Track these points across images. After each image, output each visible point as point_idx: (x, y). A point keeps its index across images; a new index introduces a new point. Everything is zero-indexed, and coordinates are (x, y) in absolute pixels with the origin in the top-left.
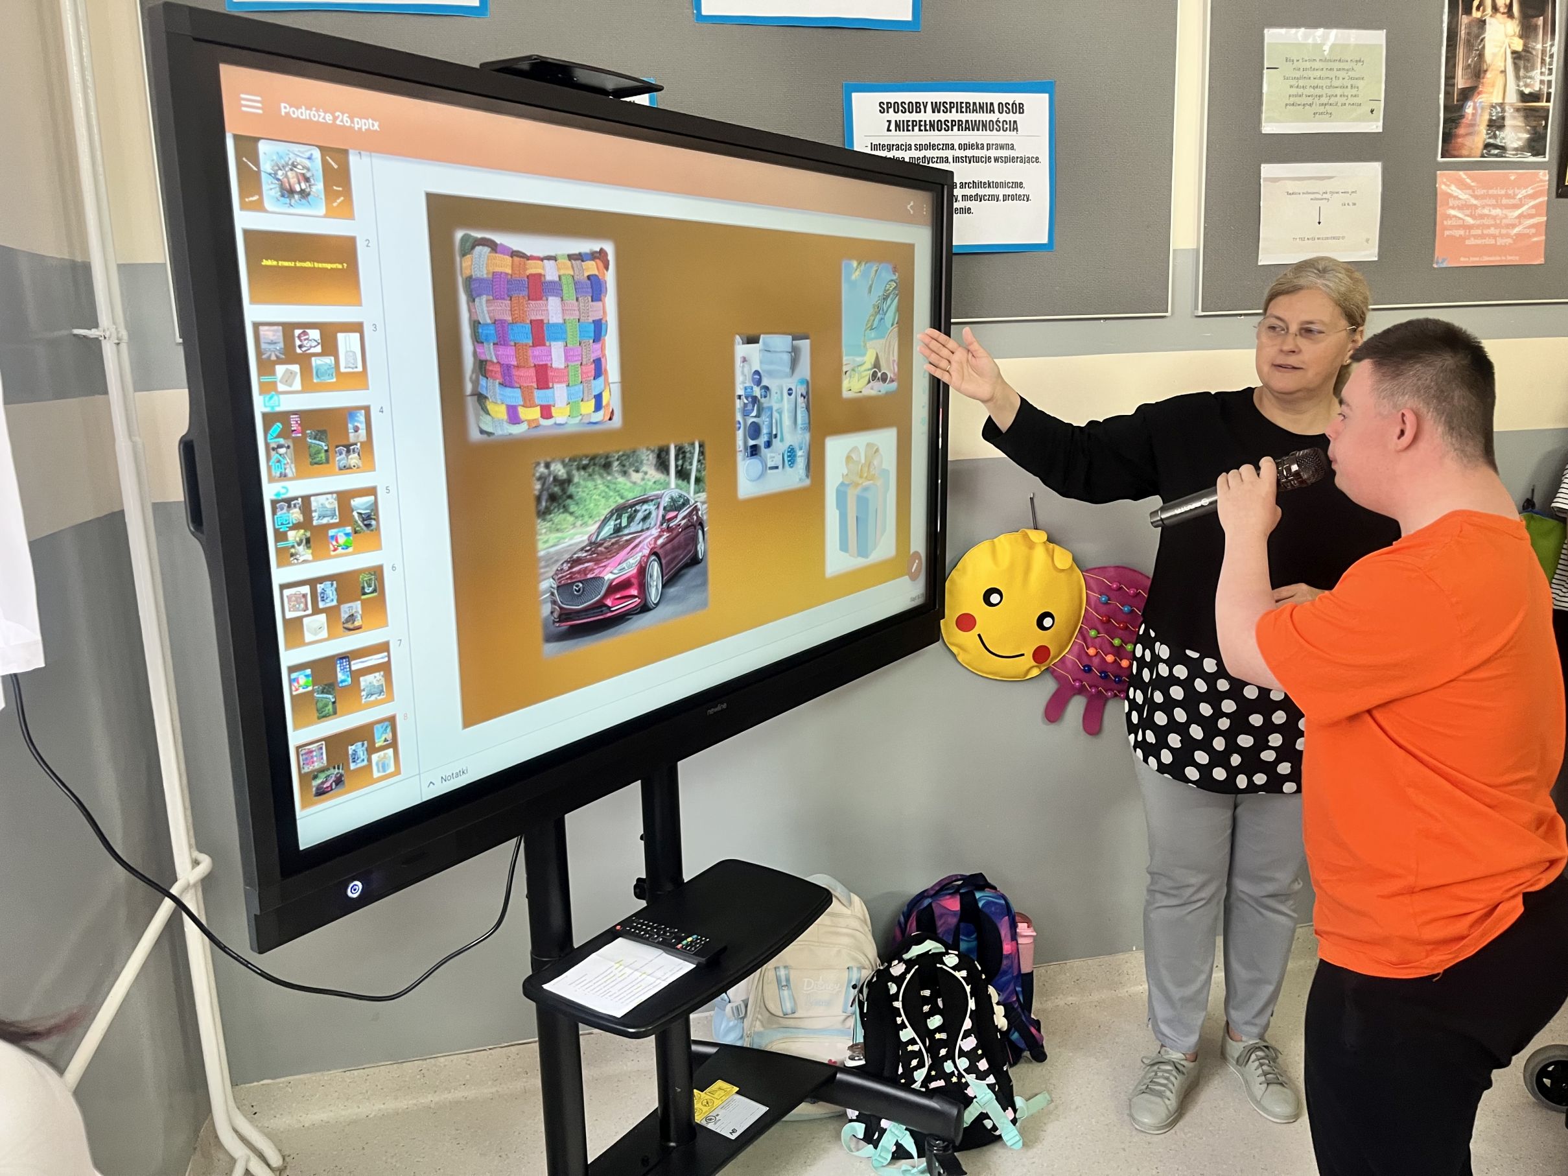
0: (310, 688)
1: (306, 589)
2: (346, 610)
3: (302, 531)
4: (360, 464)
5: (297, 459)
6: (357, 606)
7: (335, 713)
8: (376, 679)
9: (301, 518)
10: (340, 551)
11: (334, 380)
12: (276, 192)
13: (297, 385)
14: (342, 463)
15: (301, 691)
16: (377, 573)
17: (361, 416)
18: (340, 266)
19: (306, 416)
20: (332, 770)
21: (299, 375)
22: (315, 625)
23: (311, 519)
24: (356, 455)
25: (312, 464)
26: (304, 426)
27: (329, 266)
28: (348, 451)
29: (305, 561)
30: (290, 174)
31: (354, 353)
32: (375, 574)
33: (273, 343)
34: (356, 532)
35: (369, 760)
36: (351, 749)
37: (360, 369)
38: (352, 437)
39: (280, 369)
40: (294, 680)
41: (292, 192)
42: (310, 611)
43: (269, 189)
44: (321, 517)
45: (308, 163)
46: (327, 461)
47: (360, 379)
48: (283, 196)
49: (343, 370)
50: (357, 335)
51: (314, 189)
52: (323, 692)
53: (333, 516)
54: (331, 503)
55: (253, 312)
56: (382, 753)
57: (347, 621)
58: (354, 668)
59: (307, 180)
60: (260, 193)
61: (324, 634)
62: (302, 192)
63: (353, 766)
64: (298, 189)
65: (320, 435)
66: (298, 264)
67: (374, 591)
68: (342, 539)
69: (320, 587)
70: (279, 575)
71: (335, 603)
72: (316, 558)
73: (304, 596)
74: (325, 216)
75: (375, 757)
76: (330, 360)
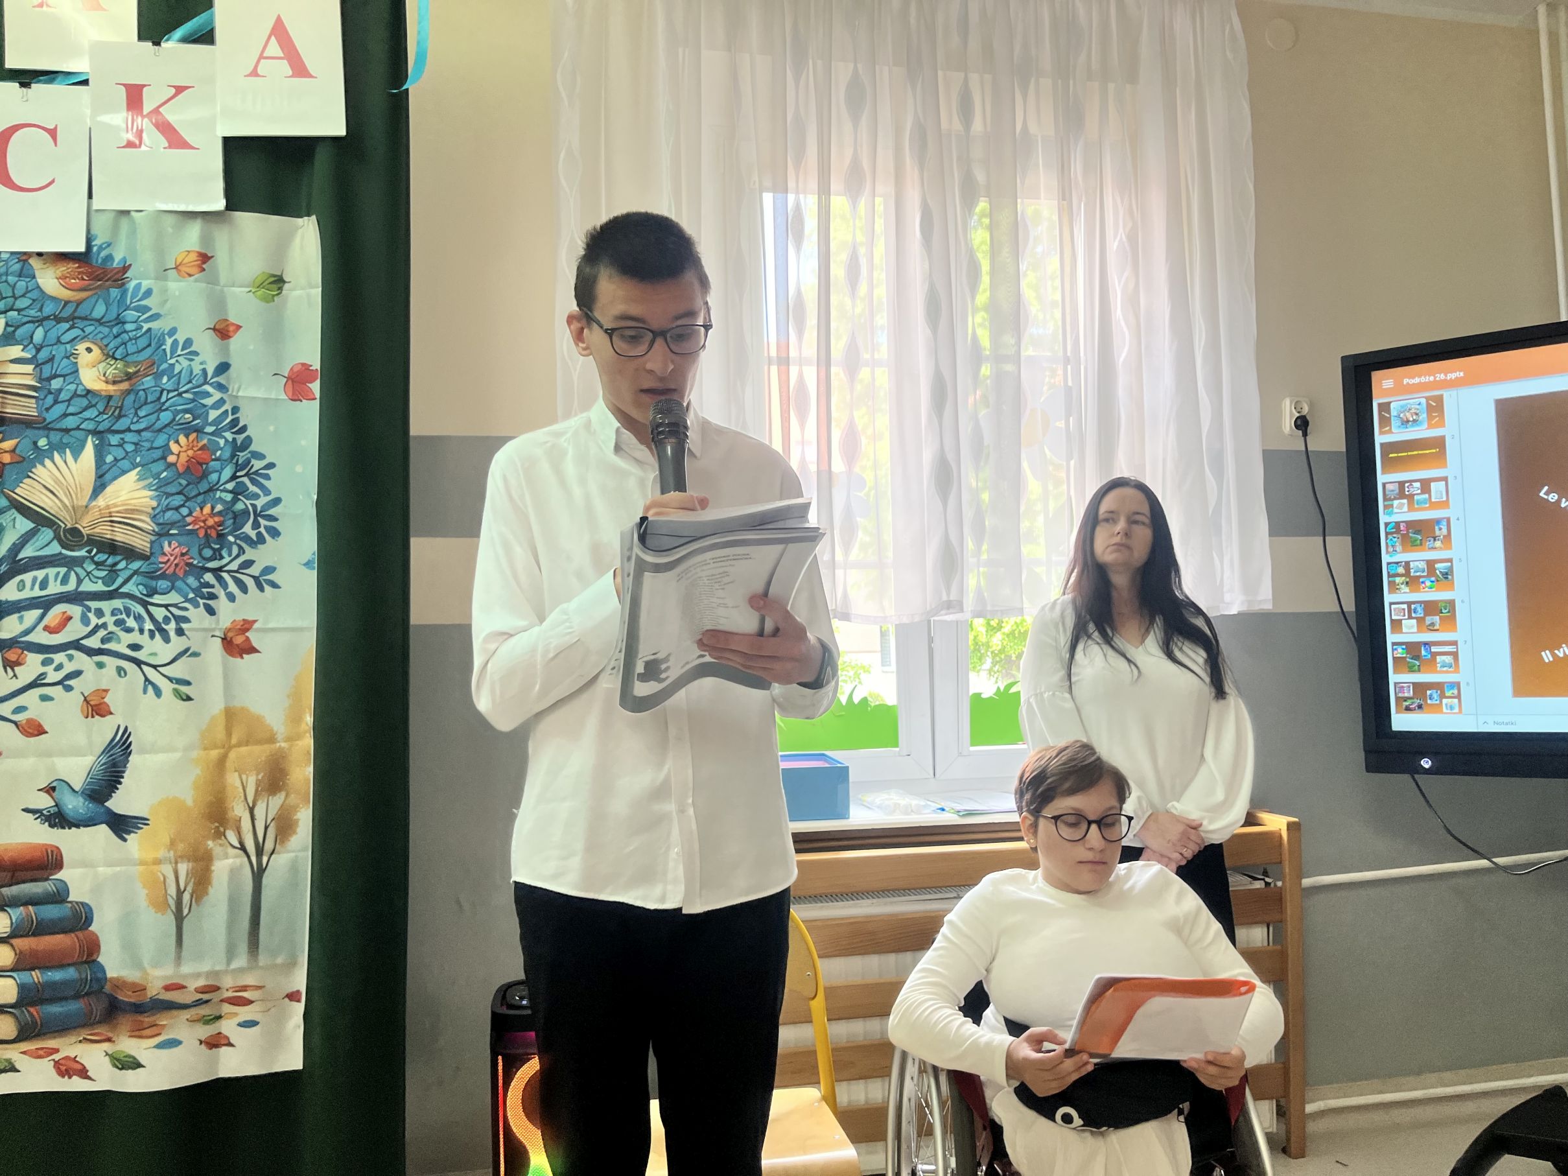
0: (1404, 655)
1: (1405, 606)
2: (1429, 620)
3: (1404, 578)
4: (1442, 546)
5: (1403, 544)
6: (1437, 619)
7: (1419, 671)
8: (1448, 659)
9: (1404, 572)
10: (1427, 589)
11: (1427, 505)
12: (1399, 423)
13: (1405, 509)
14: (1431, 546)
15: (1399, 655)
16: (1451, 604)
17: (1444, 523)
18: (1434, 451)
19: (1410, 524)
20: (1415, 700)
21: (1406, 506)
22: (1409, 625)
23: (1410, 572)
24: (1440, 542)
25: (1412, 546)
26: (1407, 529)
27: (1427, 452)
28: (1435, 540)
29: (1404, 593)
30: (1407, 414)
31: (1441, 492)
32: (1449, 603)
33: (1393, 491)
34: (1438, 581)
35: (1441, 702)
36: (1429, 692)
37: (1444, 499)
38: (1437, 533)
39: (1396, 503)
40: (1396, 649)
41: (1408, 421)
42: (1406, 617)
43: (1395, 423)
44: (1415, 572)
45: (1418, 407)
46: (1421, 544)
47: (1445, 504)
48: (1402, 424)
49: (1433, 500)
50: (1444, 482)
51: (1421, 418)
52: (1412, 659)
53: (1423, 571)
54: (1423, 565)
55: (1381, 478)
56: (1450, 700)
57: (1429, 625)
58: (1432, 650)
59: (1417, 414)
60: (1390, 426)
61: (1415, 629)
62: (1414, 421)
63: (1429, 702)
64: (1411, 419)
65: (1417, 532)
66: (1409, 453)
67: (1449, 612)
68: (1428, 584)
69: (1413, 606)
70: (1388, 598)
71: (1422, 615)
72: (1411, 591)
73: (1404, 609)
74: (1427, 429)
75: (1445, 701)
76: (1426, 496)
